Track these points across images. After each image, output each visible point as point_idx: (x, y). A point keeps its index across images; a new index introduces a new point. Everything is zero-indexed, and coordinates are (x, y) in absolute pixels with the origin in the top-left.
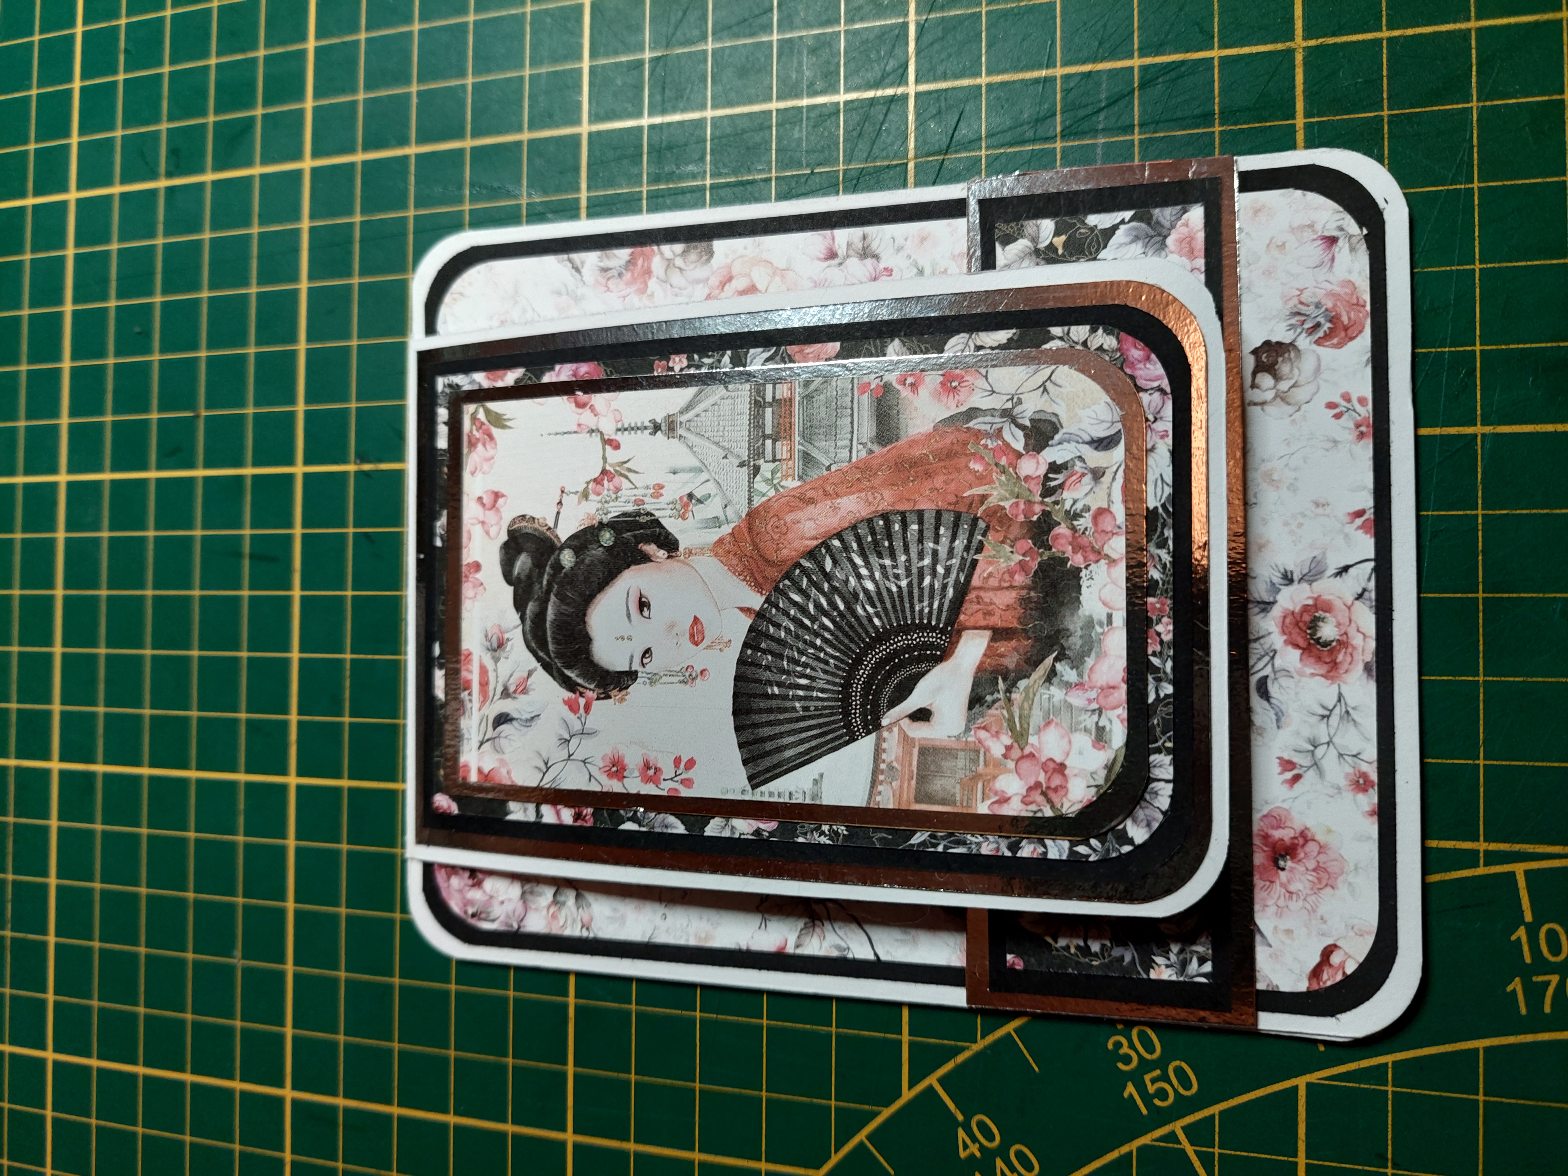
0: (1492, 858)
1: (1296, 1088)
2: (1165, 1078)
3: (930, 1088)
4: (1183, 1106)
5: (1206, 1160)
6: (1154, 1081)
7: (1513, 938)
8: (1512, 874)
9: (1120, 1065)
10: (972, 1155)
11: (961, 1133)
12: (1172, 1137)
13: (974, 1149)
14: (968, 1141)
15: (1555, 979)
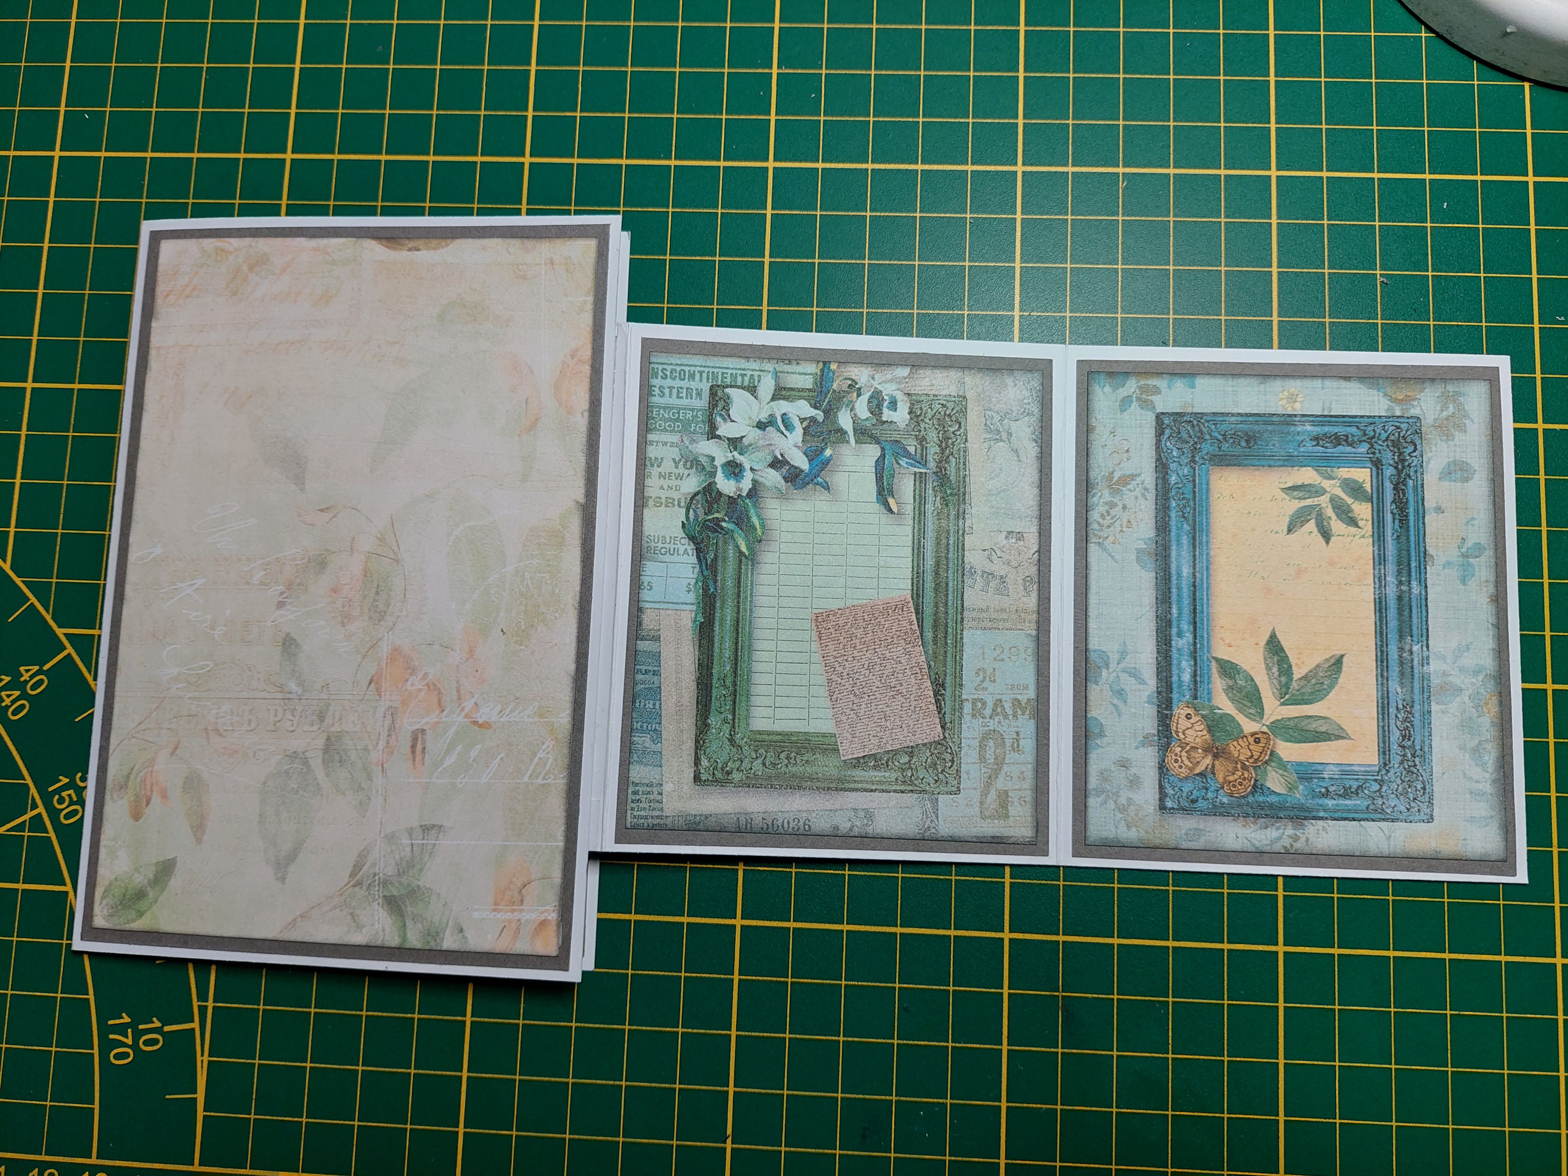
0: (203, 1010)
1: (65, 885)
2: (72, 803)
3: (65, 648)
4: (54, 814)
5: (20, 827)
6: (69, 796)
7: (154, 1019)
8: (193, 1021)
9: (79, 775)
10: (22, 676)
11: (36, 668)
12: (34, 806)
13: (26, 677)
14: (30, 673)
15: (129, 1041)
